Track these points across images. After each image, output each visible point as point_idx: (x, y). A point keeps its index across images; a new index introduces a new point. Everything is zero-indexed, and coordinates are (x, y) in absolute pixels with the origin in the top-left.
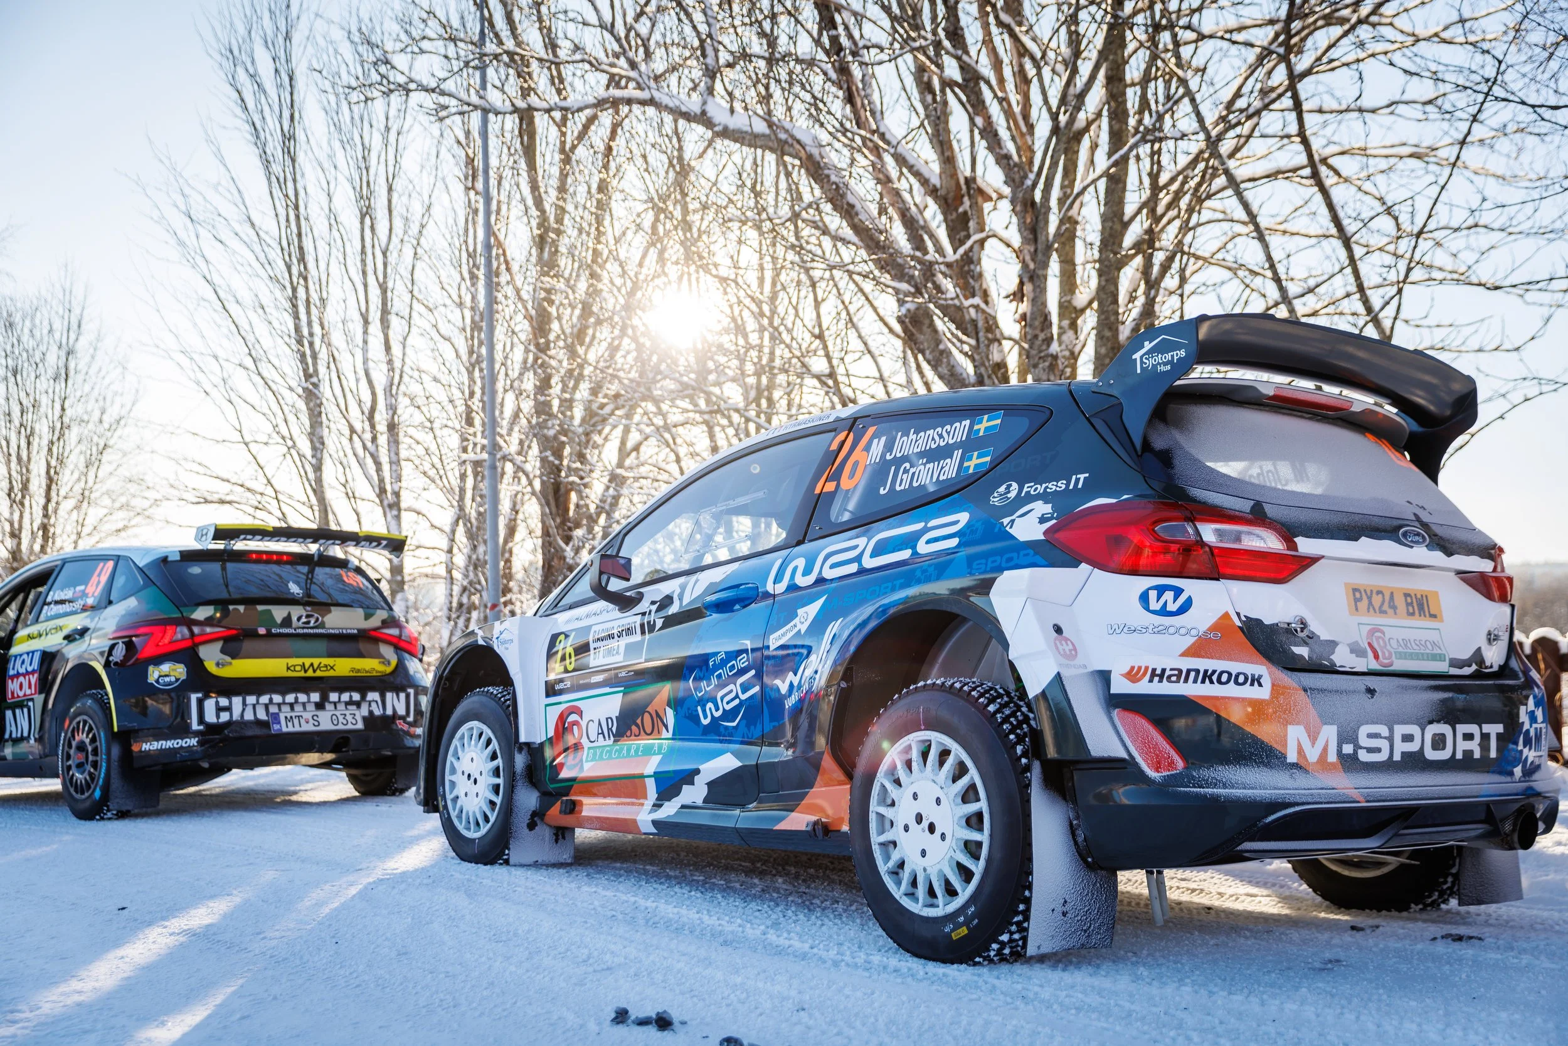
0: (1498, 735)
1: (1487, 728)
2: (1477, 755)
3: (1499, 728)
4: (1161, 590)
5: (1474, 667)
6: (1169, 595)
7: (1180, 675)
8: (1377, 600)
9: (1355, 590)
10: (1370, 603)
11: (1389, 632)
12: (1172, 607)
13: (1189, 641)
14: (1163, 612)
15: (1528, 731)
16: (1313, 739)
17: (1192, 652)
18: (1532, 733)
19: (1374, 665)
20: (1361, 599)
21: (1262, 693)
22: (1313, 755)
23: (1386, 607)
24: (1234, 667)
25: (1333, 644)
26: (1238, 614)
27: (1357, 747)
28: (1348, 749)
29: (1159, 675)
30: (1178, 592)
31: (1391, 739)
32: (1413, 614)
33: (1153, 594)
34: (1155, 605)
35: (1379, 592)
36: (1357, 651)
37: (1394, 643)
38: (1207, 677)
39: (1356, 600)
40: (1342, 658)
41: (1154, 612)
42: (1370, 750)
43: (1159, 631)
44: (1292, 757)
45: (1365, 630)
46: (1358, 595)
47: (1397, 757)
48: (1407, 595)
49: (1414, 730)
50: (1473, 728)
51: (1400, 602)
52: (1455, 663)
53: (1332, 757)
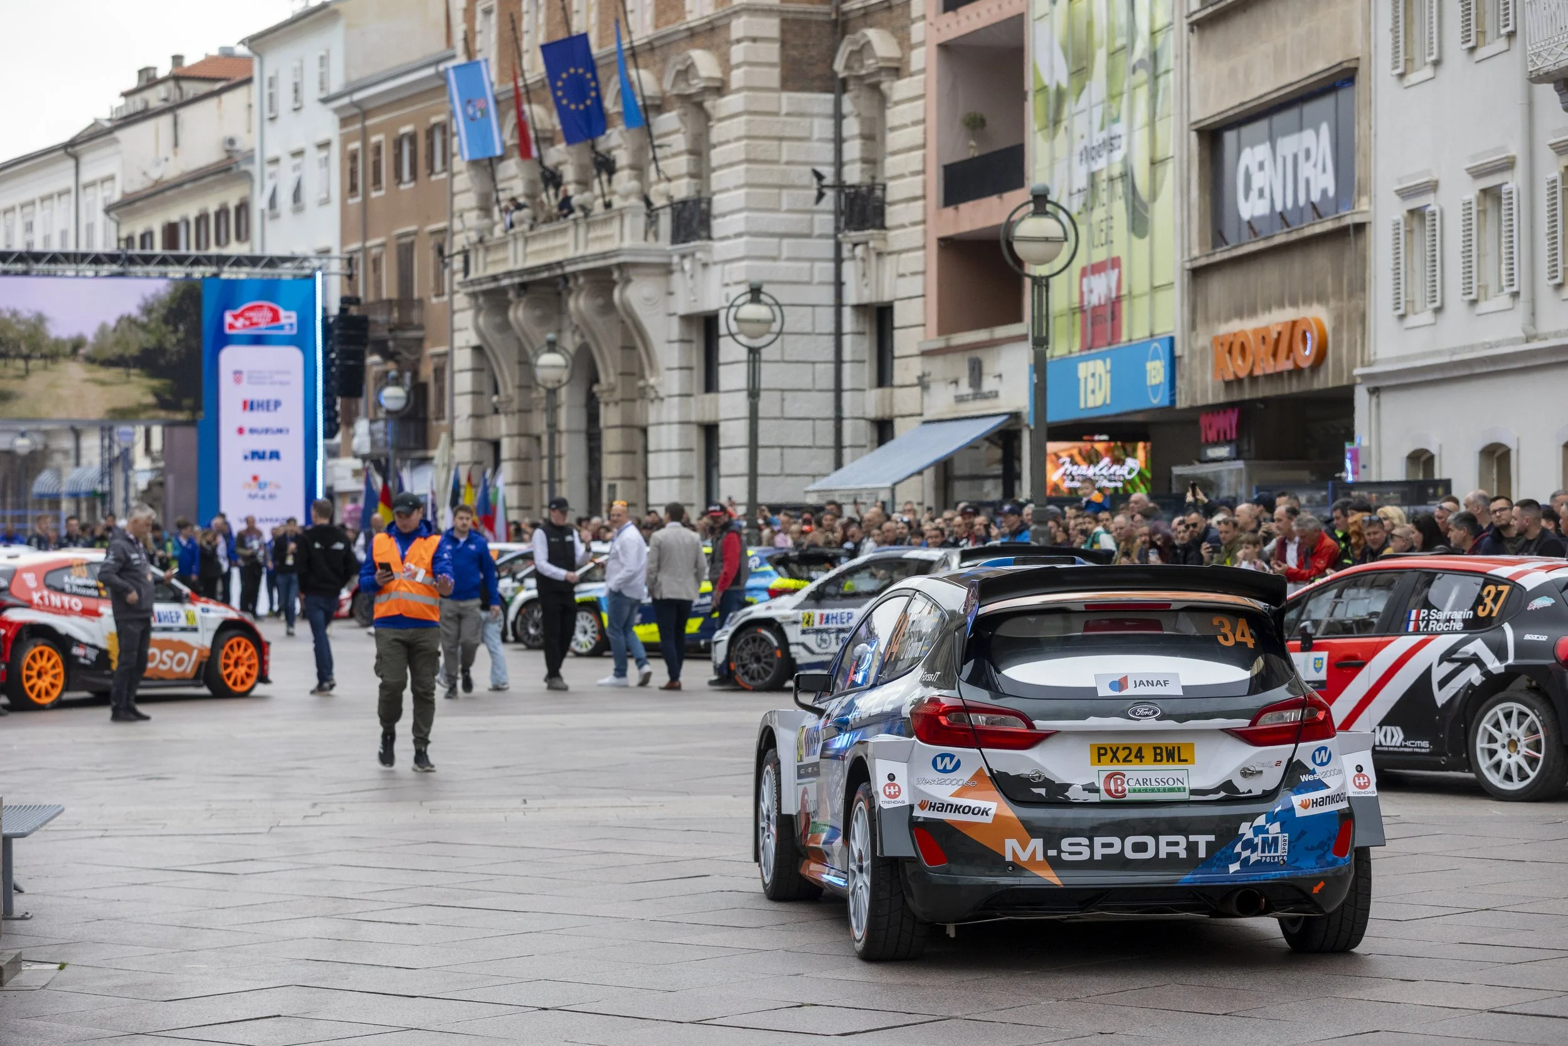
0: (1208, 843)
1: (1192, 838)
2: (1183, 855)
3: (1212, 838)
4: (943, 756)
5: (1222, 794)
6: (947, 760)
7: (943, 807)
8: (1121, 755)
9: (1099, 749)
10: (1115, 756)
11: (1128, 775)
12: (949, 767)
13: (957, 788)
14: (945, 771)
15: (1250, 841)
16: (1024, 848)
17: (957, 794)
18: (1258, 840)
19: (1105, 797)
20: (1105, 754)
21: (988, 820)
22: (1024, 856)
23: (1132, 757)
24: (973, 803)
25: (1066, 787)
26: (990, 770)
27: (1060, 851)
28: (1052, 853)
29: (933, 807)
30: (952, 757)
31: (1091, 846)
32: (1161, 760)
33: (939, 759)
34: (940, 767)
35: (1124, 749)
36: (1091, 789)
37: (1132, 782)
38: (957, 809)
39: (1100, 755)
40: (1076, 794)
41: (939, 771)
42: (1071, 853)
43: (941, 782)
44: (1009, 857)
45: (1104, 775)
46: (1100, 753)
47: (1098, 857)
48: (1155, 748)
49: (1116, 841)
50: (1181, 839)
51: (1148, 754)
52: (1193, 792)
53: (1040, 857)
